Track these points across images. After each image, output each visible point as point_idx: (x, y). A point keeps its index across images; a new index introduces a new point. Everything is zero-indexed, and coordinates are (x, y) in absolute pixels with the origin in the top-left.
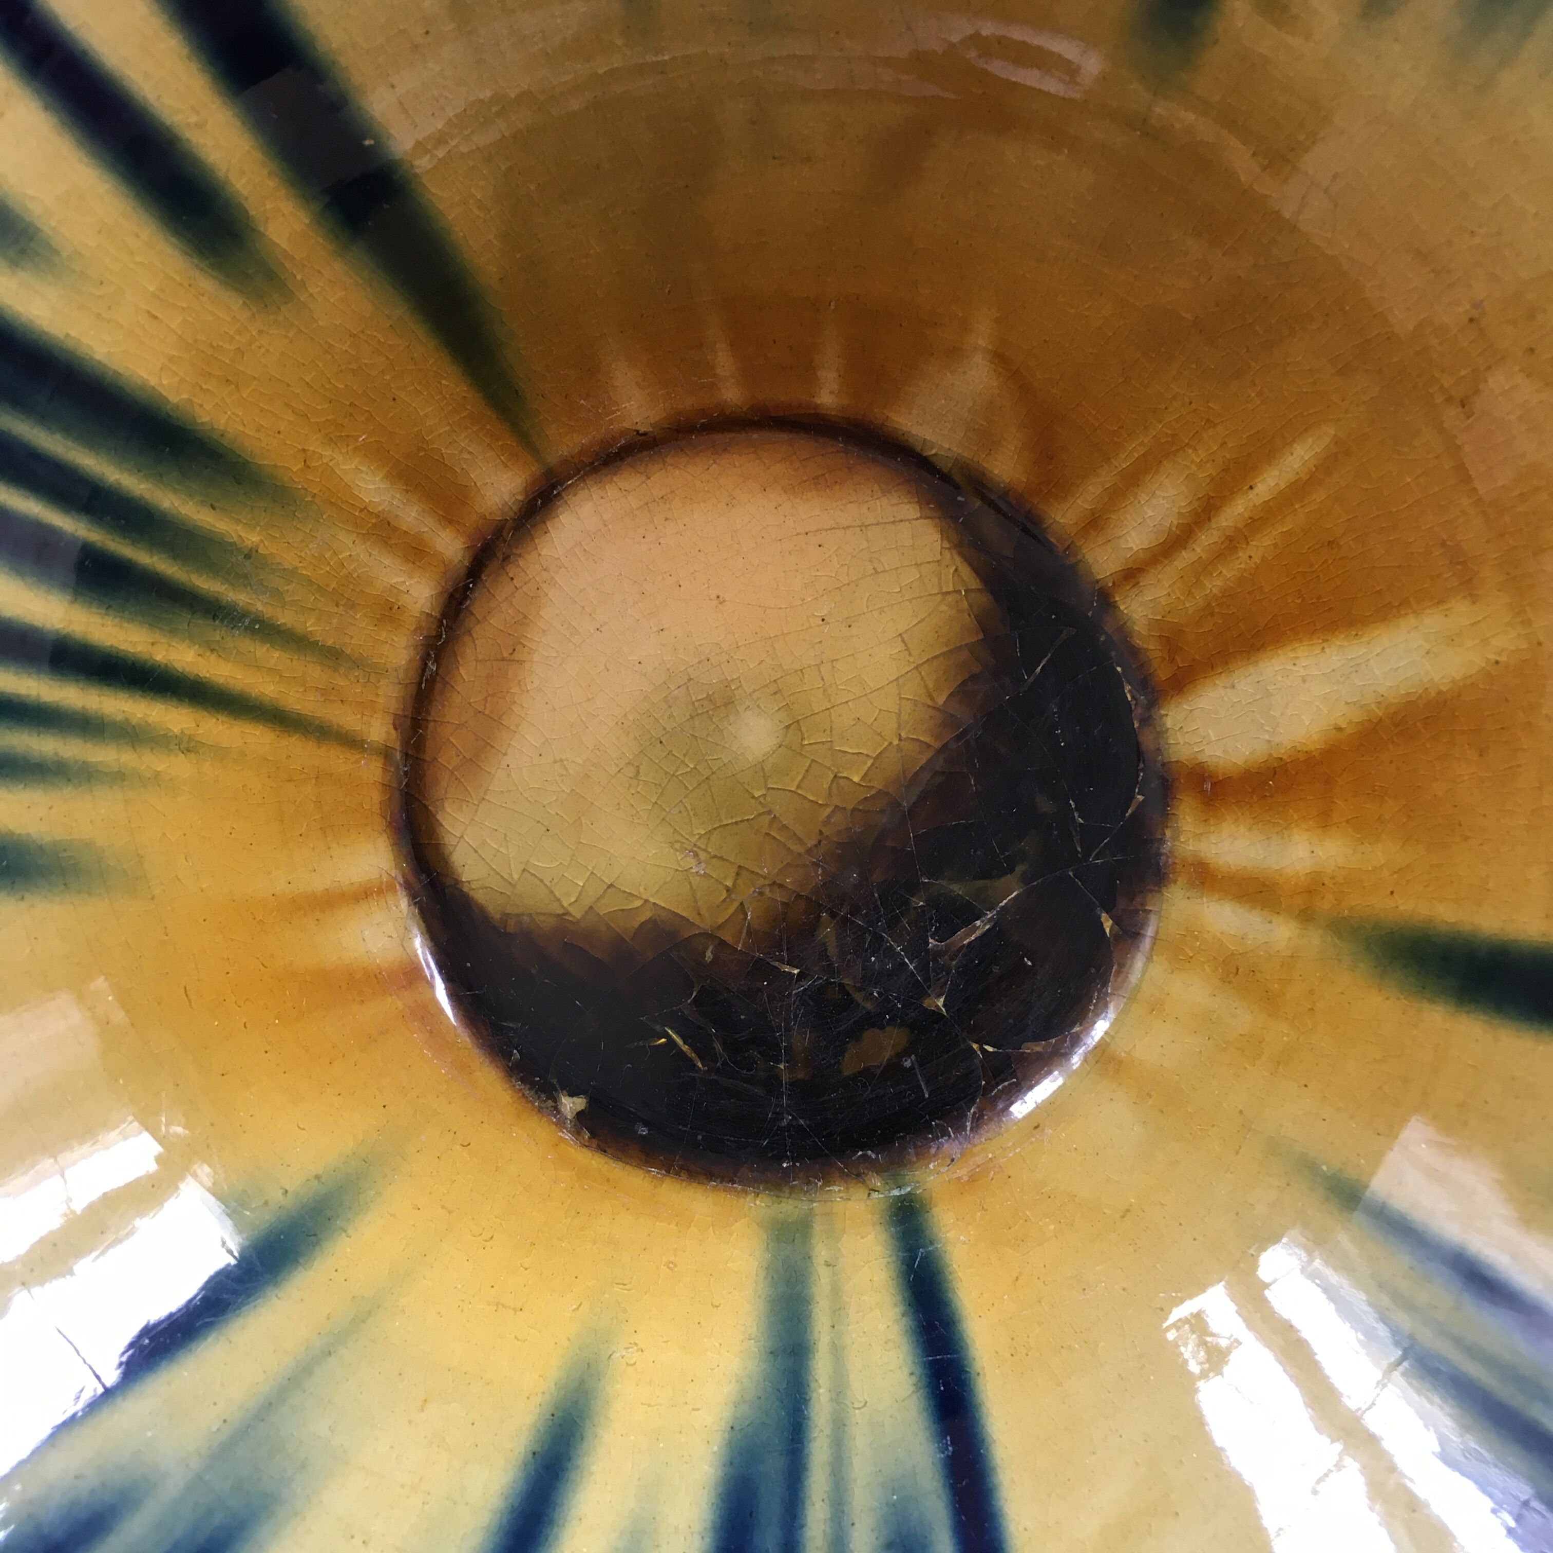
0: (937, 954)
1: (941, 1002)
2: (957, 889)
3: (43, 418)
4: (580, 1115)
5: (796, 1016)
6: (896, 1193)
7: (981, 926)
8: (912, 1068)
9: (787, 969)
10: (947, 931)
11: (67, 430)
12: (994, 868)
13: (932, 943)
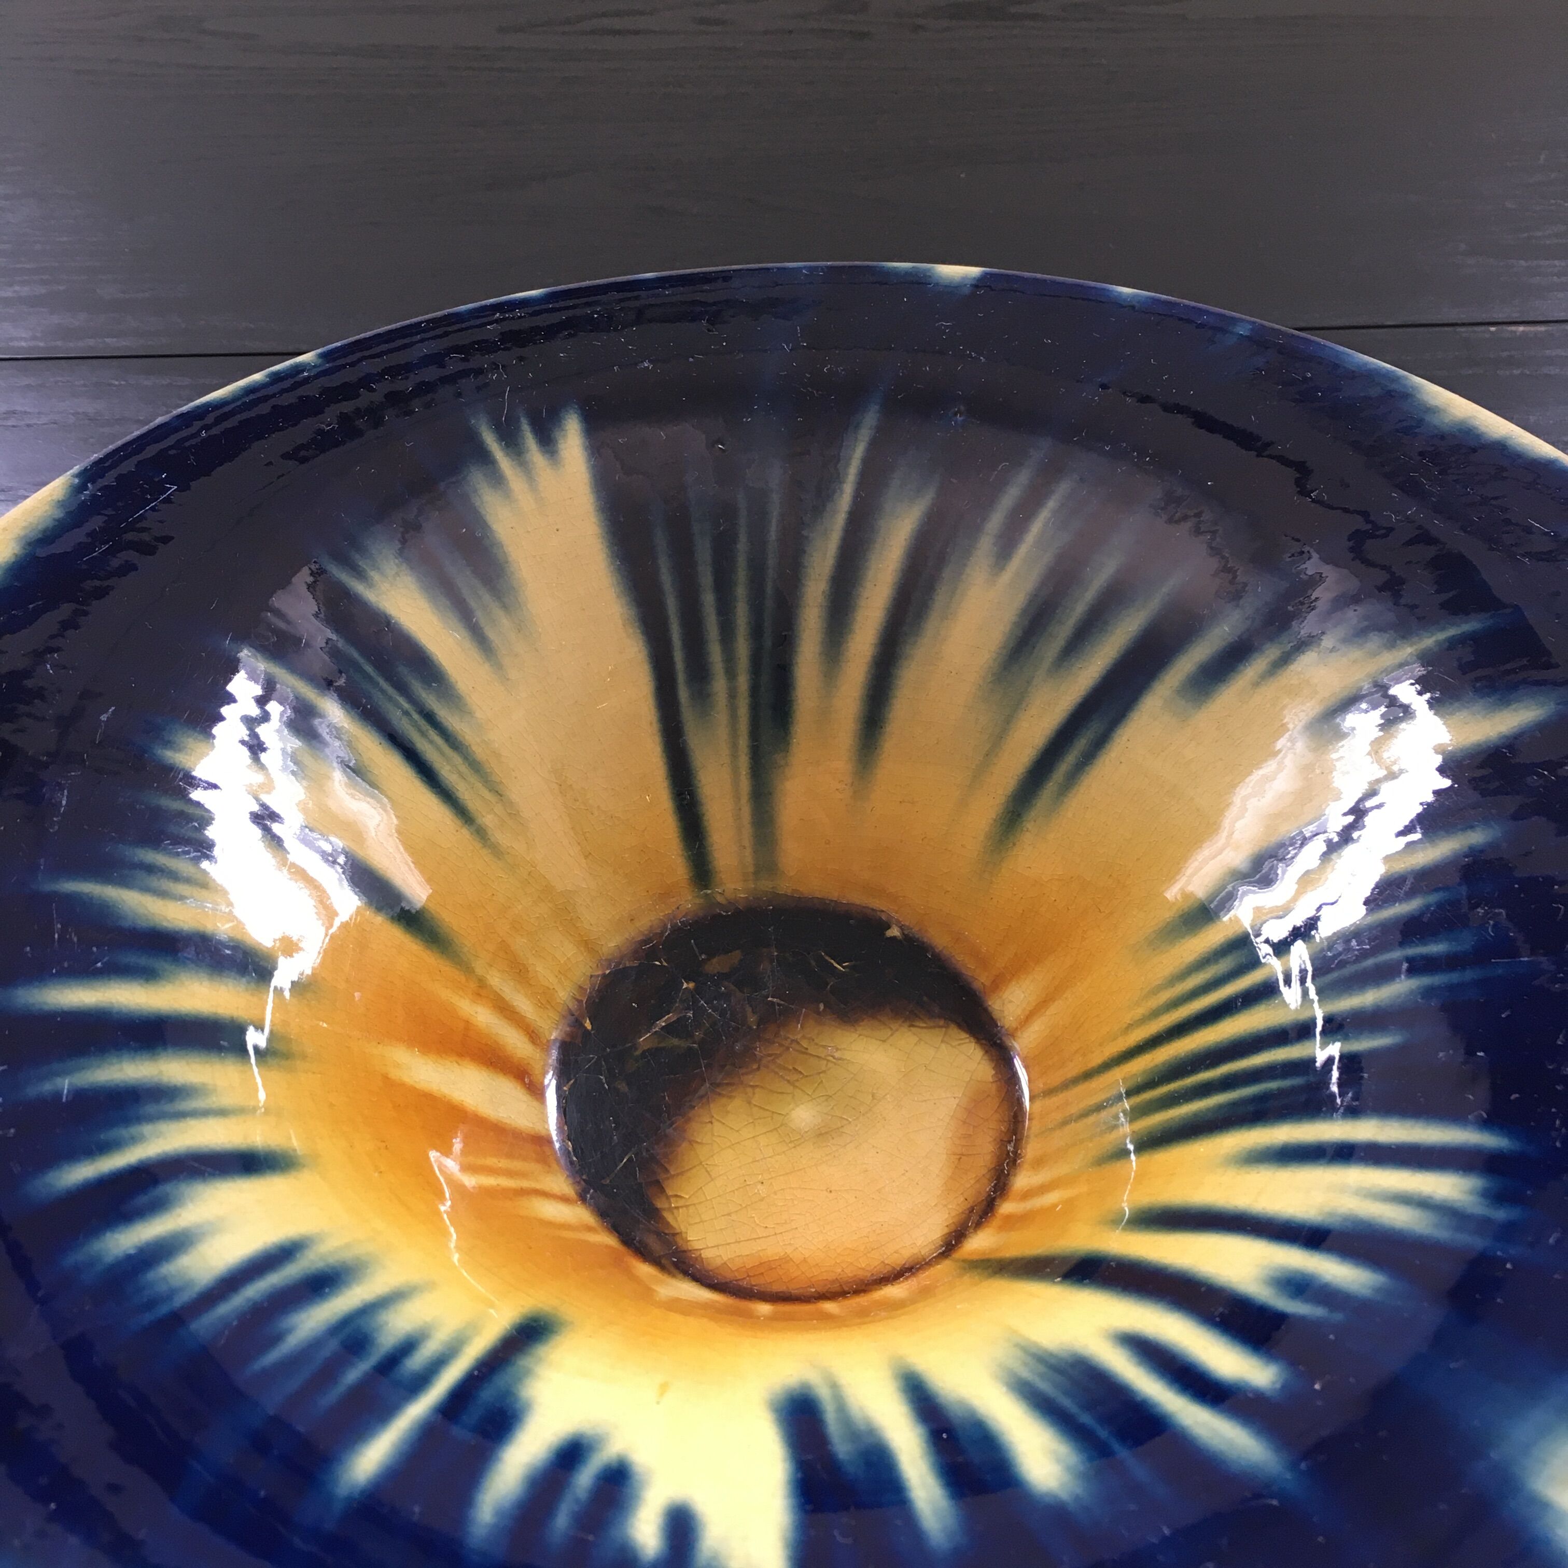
0: (688, 1009)
1: (685, 985)
2: (675, 1041)
3: (1220, 1107)
4: (889, 927)
5: (769, 976)
6: (709, 892)
7: (662, 1023)
8: (701, 954)
9: (775, 1000)
10: (683, 1021)
11: (1208, 1110)
12: (654, 1053)
13: (690, 1014)
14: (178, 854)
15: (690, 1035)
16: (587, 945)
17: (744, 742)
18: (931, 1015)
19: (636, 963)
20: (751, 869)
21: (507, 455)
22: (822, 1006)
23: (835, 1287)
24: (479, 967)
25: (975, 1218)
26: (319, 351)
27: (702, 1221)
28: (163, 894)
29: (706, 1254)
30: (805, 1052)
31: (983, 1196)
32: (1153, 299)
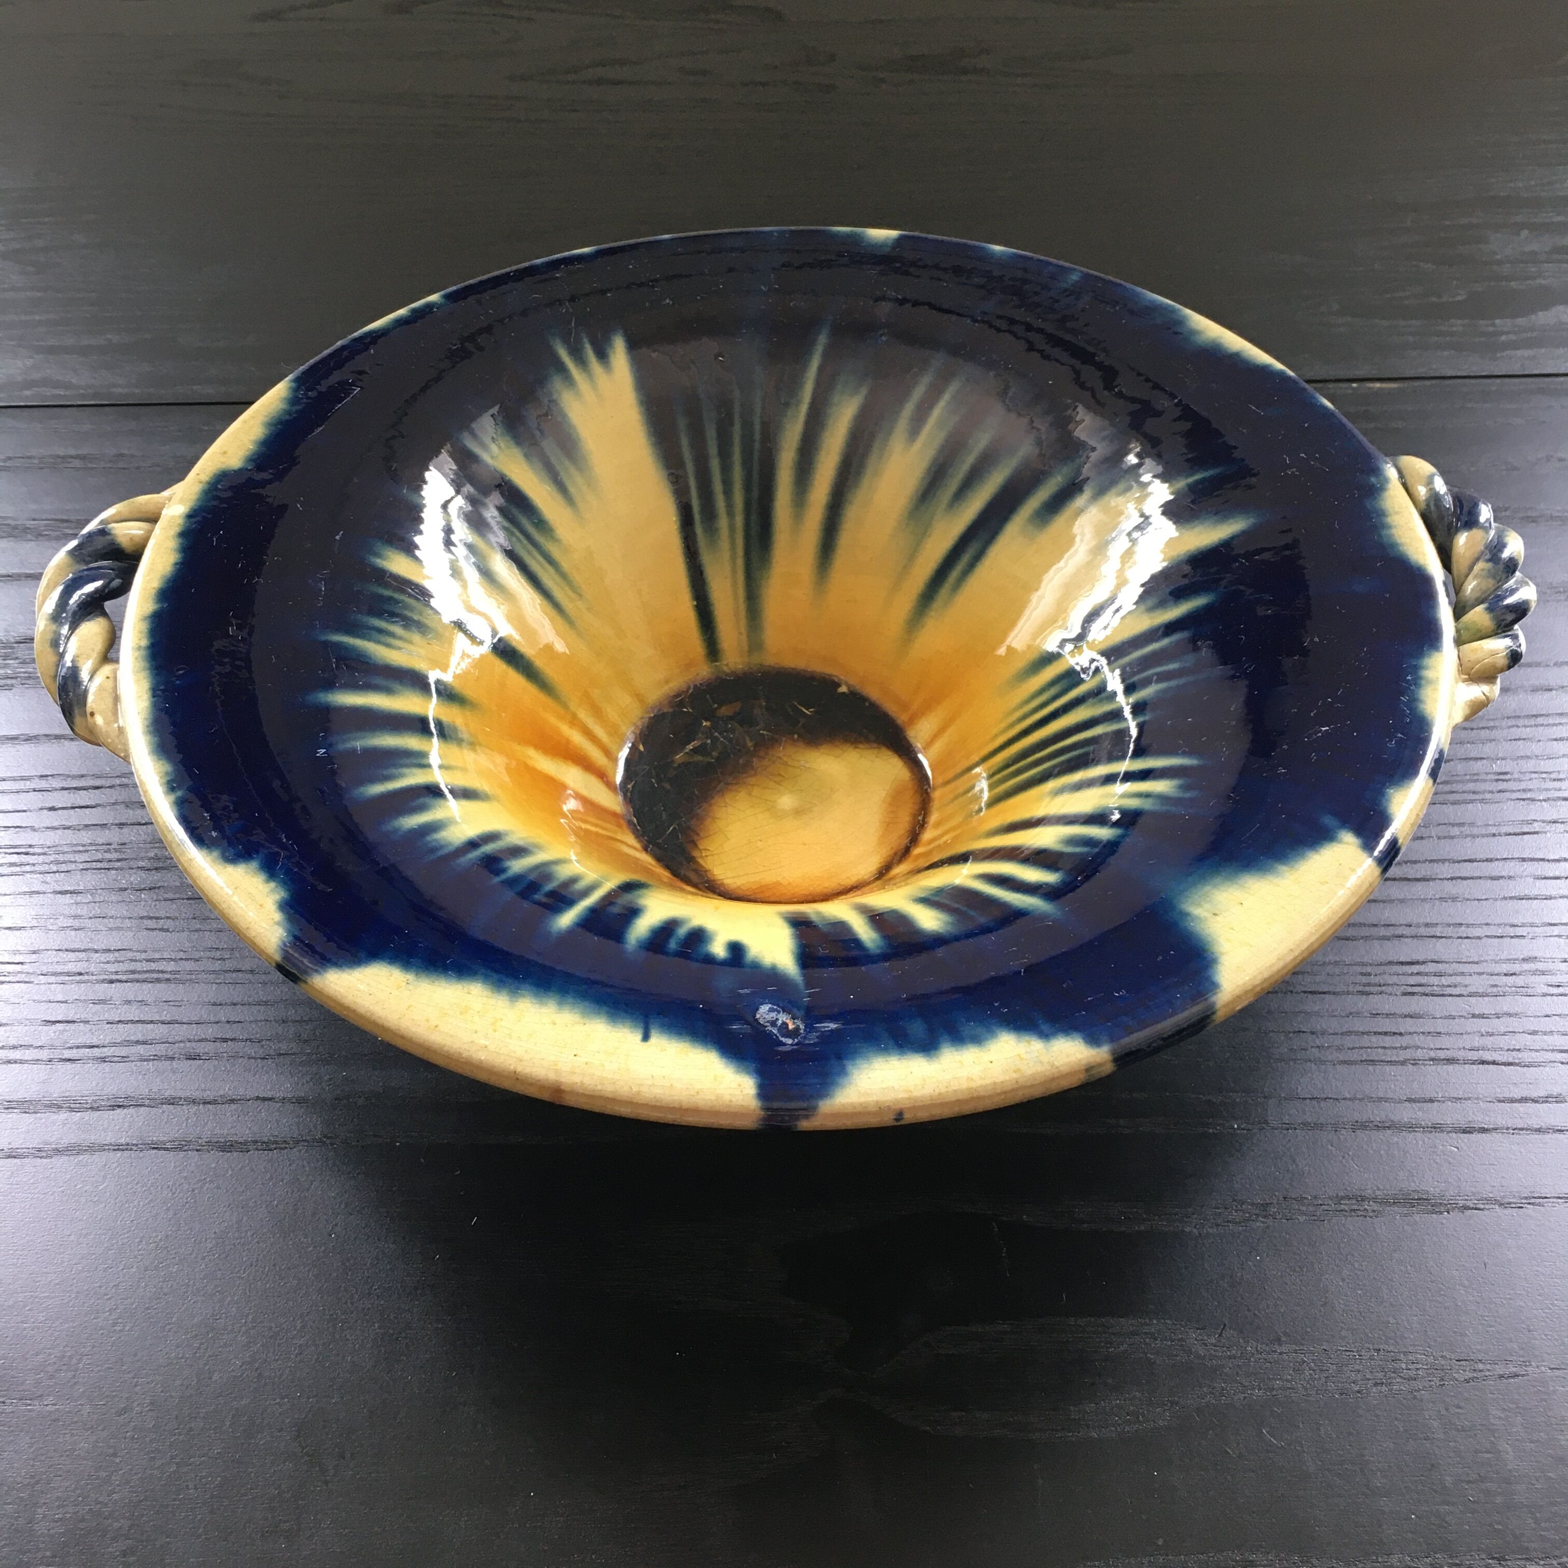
0: (707, 738)
1: (704, 724)
2: (700, 758)
4: (840, 686)
5: (760, 718)
6: (718, 664)
7: (690, 747)
8: (714, 705)
9: (765, 732)
10: (704, 745)
12: (686, 765)
13: (709, 741)
14: (393, 622)
15: (708, 754)
16: (639, 697)
17: (740, 562)
18: (867, 740)
19: (671, 710)
20: (746, 648)
21: (576, 365)
22: (796, 736)
23: (810, 898)
24: (573, 706)
25: (898, 858)
26: (443, 293)
27: (723, 864)
28: (388, 645)
29: (727, 882)
30: (786, 764)
31: (903, 846)
32: (1015, 254)
